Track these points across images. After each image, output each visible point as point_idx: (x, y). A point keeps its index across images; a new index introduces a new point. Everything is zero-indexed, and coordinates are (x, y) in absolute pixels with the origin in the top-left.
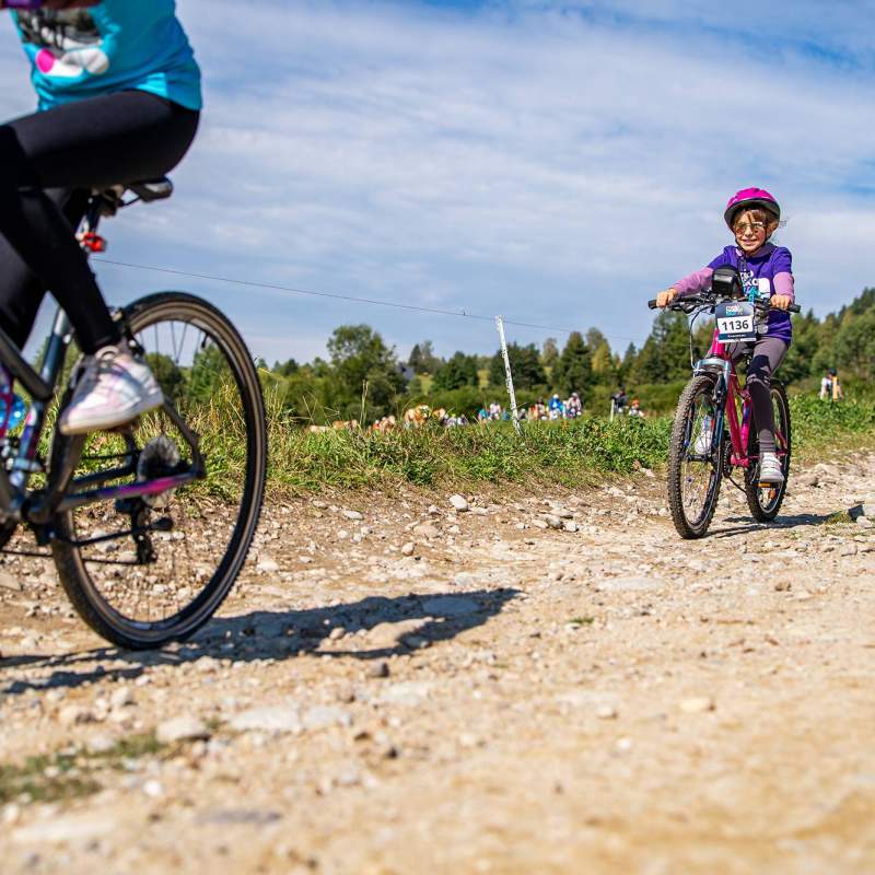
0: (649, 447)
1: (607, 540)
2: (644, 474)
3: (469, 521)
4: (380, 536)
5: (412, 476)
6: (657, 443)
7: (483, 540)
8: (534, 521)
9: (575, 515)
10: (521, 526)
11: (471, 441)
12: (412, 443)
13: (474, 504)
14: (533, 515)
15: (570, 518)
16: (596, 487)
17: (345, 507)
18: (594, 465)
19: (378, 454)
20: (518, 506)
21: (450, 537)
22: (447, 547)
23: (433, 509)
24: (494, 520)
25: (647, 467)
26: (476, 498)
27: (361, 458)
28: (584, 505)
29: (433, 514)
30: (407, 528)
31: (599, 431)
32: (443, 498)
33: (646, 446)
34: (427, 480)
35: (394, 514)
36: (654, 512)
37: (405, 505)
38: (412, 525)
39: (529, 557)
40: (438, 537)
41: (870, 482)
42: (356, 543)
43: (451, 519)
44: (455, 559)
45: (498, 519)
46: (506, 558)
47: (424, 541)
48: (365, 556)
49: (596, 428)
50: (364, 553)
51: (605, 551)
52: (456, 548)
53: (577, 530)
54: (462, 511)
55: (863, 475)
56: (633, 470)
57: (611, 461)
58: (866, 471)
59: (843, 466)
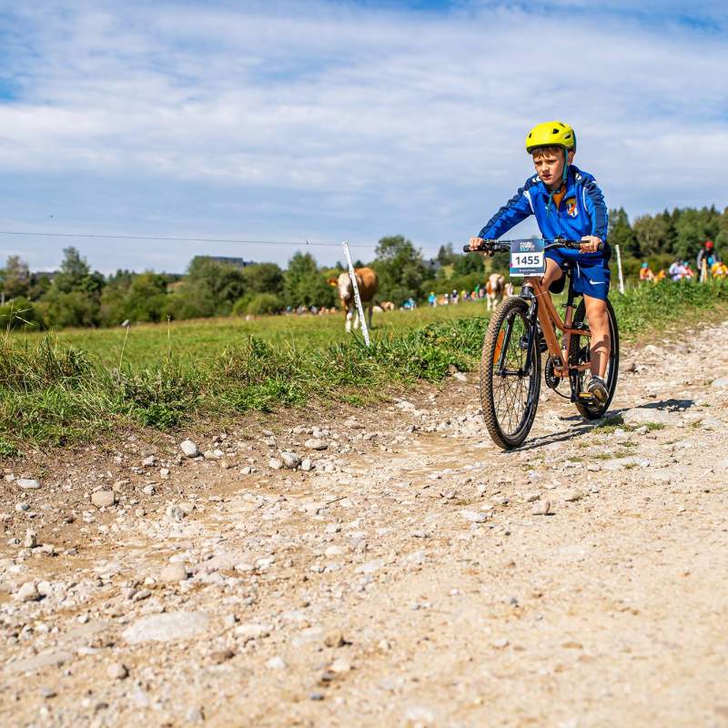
2: (456, 379)
5: (153, 421)
8: (273, 460)
10: (247, 470)
13: (216, 444)
15: (323, 449)
16: (389, 402)
20: (268, 441)
24: (220, 465)
25: (463, 371)
40: (114, 504)
53: (312, 468)
54: (191, 457)
55: (689, 352)
56: (448, 375)
57: (426, 369)
58: (693, 348)
59: (673, 345)
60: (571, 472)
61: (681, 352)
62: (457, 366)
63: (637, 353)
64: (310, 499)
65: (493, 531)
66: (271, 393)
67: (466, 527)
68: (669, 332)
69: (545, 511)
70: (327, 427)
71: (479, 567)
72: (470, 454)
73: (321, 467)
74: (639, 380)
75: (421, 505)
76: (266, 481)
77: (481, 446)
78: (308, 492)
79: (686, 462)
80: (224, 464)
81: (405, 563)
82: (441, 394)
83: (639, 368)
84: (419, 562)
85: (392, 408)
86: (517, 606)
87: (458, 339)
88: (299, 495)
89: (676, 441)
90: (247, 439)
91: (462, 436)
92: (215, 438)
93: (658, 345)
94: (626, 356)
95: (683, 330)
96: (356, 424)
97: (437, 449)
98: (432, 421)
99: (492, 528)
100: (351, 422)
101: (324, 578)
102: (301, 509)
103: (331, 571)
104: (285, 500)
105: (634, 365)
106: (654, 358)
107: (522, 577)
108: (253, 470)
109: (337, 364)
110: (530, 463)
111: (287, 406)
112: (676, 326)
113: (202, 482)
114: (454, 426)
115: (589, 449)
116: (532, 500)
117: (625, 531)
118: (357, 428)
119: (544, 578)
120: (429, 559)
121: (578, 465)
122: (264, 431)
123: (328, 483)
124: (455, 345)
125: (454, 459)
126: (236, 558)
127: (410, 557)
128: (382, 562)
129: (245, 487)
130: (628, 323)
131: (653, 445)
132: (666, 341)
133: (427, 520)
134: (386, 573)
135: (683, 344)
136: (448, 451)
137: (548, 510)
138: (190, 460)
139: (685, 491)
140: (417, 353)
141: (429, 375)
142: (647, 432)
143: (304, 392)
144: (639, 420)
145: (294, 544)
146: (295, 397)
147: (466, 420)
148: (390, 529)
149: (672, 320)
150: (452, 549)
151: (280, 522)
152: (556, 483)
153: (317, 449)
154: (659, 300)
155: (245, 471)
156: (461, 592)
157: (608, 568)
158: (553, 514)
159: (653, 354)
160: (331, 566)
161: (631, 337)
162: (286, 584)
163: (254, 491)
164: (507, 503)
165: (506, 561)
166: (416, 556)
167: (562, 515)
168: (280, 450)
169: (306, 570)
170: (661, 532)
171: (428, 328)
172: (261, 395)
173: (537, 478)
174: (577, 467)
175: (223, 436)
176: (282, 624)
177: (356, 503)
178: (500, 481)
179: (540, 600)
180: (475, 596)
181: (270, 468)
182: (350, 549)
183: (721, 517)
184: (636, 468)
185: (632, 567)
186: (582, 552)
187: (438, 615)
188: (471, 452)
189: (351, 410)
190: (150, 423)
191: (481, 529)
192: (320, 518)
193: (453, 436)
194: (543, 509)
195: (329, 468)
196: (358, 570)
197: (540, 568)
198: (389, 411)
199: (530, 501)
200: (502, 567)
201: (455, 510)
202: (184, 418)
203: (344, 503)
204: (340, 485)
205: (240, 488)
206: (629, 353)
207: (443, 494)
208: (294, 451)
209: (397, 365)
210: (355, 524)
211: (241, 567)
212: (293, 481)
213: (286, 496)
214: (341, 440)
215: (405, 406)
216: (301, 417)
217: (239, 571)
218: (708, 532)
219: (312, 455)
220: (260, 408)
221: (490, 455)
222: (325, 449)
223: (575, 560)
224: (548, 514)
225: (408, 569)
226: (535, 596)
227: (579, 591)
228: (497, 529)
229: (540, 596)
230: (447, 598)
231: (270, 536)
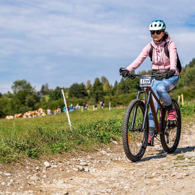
0: (116, 132)
1: (99, 175)
2: (114, 143)
3: (50, 172)
4: (17, 183)
5: (30, 155)
6: (119, 130)
7: (55, 180)
8: (74, 169)
9: (89, 164)
10: (68, 171)
11: (52, 138)
12: (31, 141)
13: (53, 163)
14: (73, 166)
15: (87, 165)
16: (97, 151)
17: (5, 172)
18: (96, 141)
19: (18, 147)
20: (68, 163)
21: (43, 179)
22: (41, 184)
23: (37, 168)
24: (59, 170)
25: (115, 140)
26: (53, 161)
27: (12, 150)
28: (92, 159)
29: (37, 170)
30: (28, 178)
31: (99, 127)
32: (41, 162)
33: (115, 131)
34: (36, 156)
35: (23, 172)
36: (116, 159)
37: (27, 167)
38: (29, 176)
39: (70, 186)
40: (39, 180)
41: (192, 137)
42: (8, 187)
43: (44, 171)
44: (44, 190)
45: (61, 169)
46: (62, 188)
47: (33, 183)
48: (10, 193)
49: (98, 126)
50: (11, 191)
51: (97, 180)
52: (45, 184)
53: (89, 171)
54: (48, 167)
55: (191, 134)
56: (110, 141)
57: (102, 139)
58: (191, 132)
61: (188, 134)
62: (113, 138)
82: (112, 148)
85: (99, 153)
87: (108, 128)
98: (115, 157)
108: (71, 171)
115: (178, 164)
174: (179, 169)
181: (75, 171)
190: (29, 156)
194: (181, 177)
215: (102, 152)
220: (59, 152)
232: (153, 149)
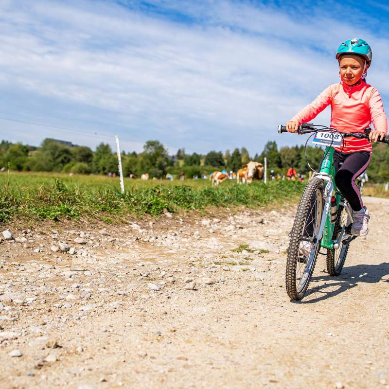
2: (166, 216)
9: (90, 242)
24: (23, 246)
25: (170, 212)
33: (181, 200)
53: (75, 253)
54: (7, 240)
55: (293, 217)
56: (162, 213)
57: (151, 208)
59: (286, 212)
60: (214, 269)
61: (289, 216)
62: (168, 209)
63: (266, 214)
64: (69, 269)
65: (162, 295)
66: (61, 211)
67: (148, 292)
68: (285, 205)
69: (192, 288)
70: (89, 232)
71: (147, 313)
72: (164, 255)
73: (80, 253)
74: (264, 228)
75: (128, 278)
76: (47, 257)
77: (171, 252)
78: (68, 265)
79: (275, 271)
80: (25, 246)
81: (107, 307)
82: (157, 223)
83: (265, 222)
84: (115, 307)
85: (128, 227)
86: (160, 335)
87: (172, 195)
88: (63, 267)
89: (273, 259)
90: (42, 233)
91: (162, 245)
92: (23, 231)
93: (278, 212)
94: (260, 215)
95: (292, 205)
96: (106, 233)
97: (147, 251)
98: (148, 236)
99: (161, 294)
100: (103, 231)
101: (60, 311)
102: (62, 274)
103: (65, 308)
104: (55, 268)
105: (263, 220)
106: (273, 218)
107: (168, 320)
108: (41, 251)
109: (102, 200)
110: (193, 263)
111: (69, 219)
112: (289, 203)
113: (10, 254)
114: (159, 240)
115: (227, 259)
116: (188, 282)
117: (232, 302)
118: (106, 235)
119: (180, 322)
120: (121, 306)
121: (218, 266)
122: (53, 230)
123: (82, 262)
124: (169, 198)
125: (154, 257)
126: (15, 296)
127: (111, 304)
128: (95, 305)
129: (35, 259)
130: (264, 198)
131: (261, 260)
132: (283, 210)
133: (128, 286)
134: (95, 312)
135: (291, 212)
136: (152, 252)
137: (194, 288)
138: (7, 242)
139: (269, 285)
140: (147, 200)
141: (152, 212)
142: (259, 253)
143: (80, 212)
144: (257, 247)
145: (50, 292)
146: (75, 215)
147: (166, 237)
148: (107, 289)
149: (288, 200)
150: (136, 302)
151: (47, 280)
152: (204, 274)
153: (81, 244)
154: (283, 189)
155: (37, 250)
156: (132, 325)
157: (216, 320)
158: (197, 290)
159: (274, 216)
160: (66, 305)
161: (265, 205)
162: (38, 312)
163: (39, 262)
164: (174, 282)
165: (163, 311)
166: (115, 304)
167: (202, 291)
168: (59, 242)
169: (52, 306)
170: (250, 305)
171: (156, 187)
172: (55, 211)
173: (195, 271)
175: (29, 231)
176: (26, 333)
177: (93, 274)
178: (175, 270)
179: (174, 333)
180: (139, 328)
181: (51, 251)
182: (80, 297)
183: (284, 300)
184: (248, 271)
185: (229, 321)
186: (205, 311)
187: (116, 336)
188: (165, 254)
189: (104, 225)
191: (155, 294)
192: (71, 279)
193: (158, 245)
194: (191, 287)
195: (84, 254)
196: (81, 308)
197: (180, 317)
198: (126, 228)
199: (187, 282)
200: (159, 314)
201: (145, 283)
202: (8, 218)
203: (86, 273)
204: (88, 264)
205: (32, 259)
206: (262, 213)
207: (142, 274)
208: (67, 243)
209: (135, 204)
210: (88, 284)
211: (16, 301)
212: (63, 259)
213: (55, 267)
214: (95, 240)
215: (135, 226)
216: (76, 226)
217: (14, 303)
218: (274, 307)
219: (77, 246)
220: (53, 218)
221: (175, 257)
222: (85, 244)
223: (200, 314)
224: (194, 290)
225: (108, 310)
226: (171, 331)
227: (196, 330)
228: (164, 294)
229: (174, 331)
230: (124, 328)
231: (40, 286)
232: (221, 231)
